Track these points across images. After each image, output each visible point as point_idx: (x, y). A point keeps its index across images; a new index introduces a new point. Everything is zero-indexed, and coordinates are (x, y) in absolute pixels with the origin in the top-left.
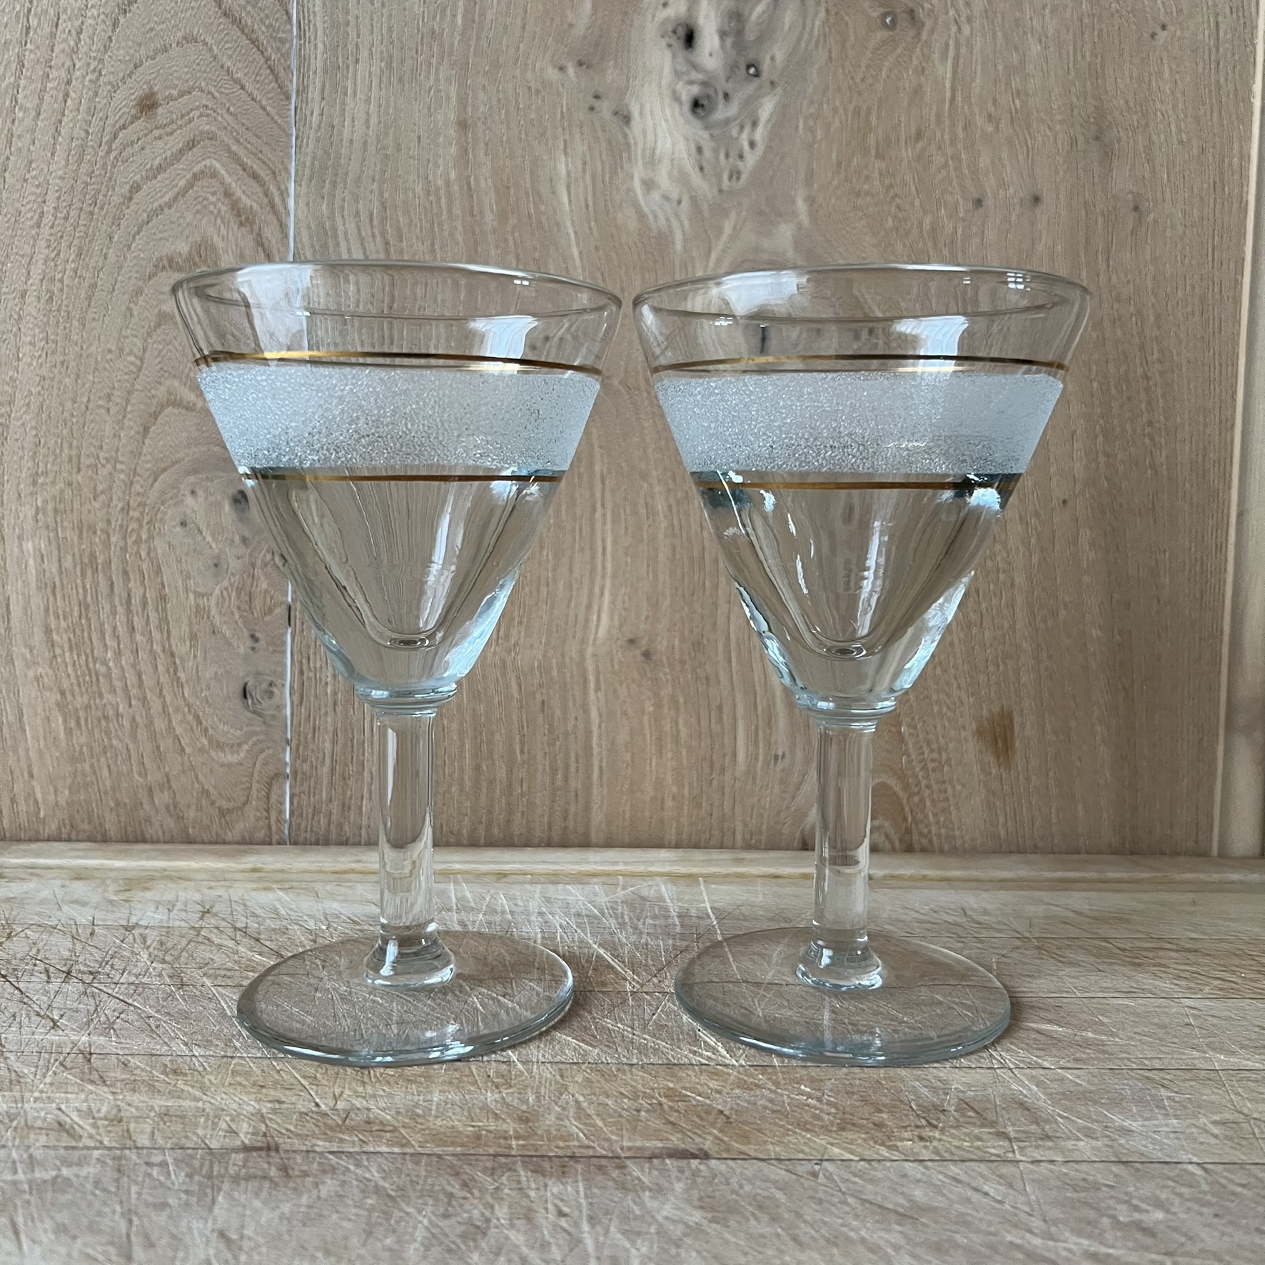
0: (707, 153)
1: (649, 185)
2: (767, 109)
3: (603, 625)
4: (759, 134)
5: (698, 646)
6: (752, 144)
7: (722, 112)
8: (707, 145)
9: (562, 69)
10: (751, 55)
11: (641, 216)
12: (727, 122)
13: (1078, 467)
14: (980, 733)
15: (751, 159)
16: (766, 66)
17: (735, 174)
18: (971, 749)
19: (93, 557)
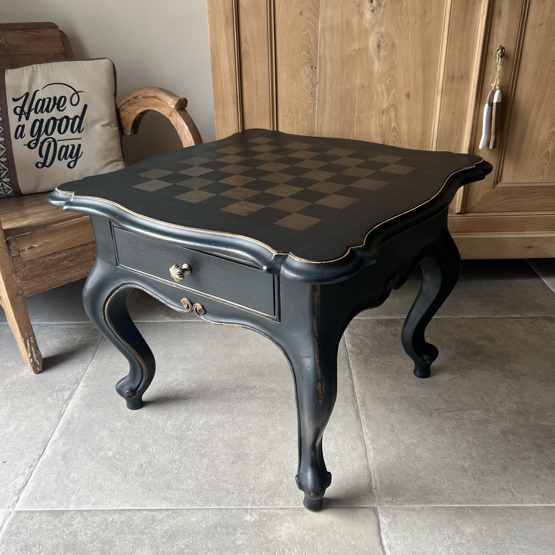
0: (374, 17)
1: (366, 22)
2: (381, 11)
3: (358, 82)
4: (380, 15)
5: (370, 85)
6: (379, 16)
7: (376, 12)
8: (374, 16)
9: (355, 6)
10: (380, 4)
11: (365, 26)
12: (376, 13)
13: (420, 59)
14: (406, 96)
15: (379, 18)
16: (382, 5)
17: (377, 20)
18: (404, 97)
19: (292, 76)
